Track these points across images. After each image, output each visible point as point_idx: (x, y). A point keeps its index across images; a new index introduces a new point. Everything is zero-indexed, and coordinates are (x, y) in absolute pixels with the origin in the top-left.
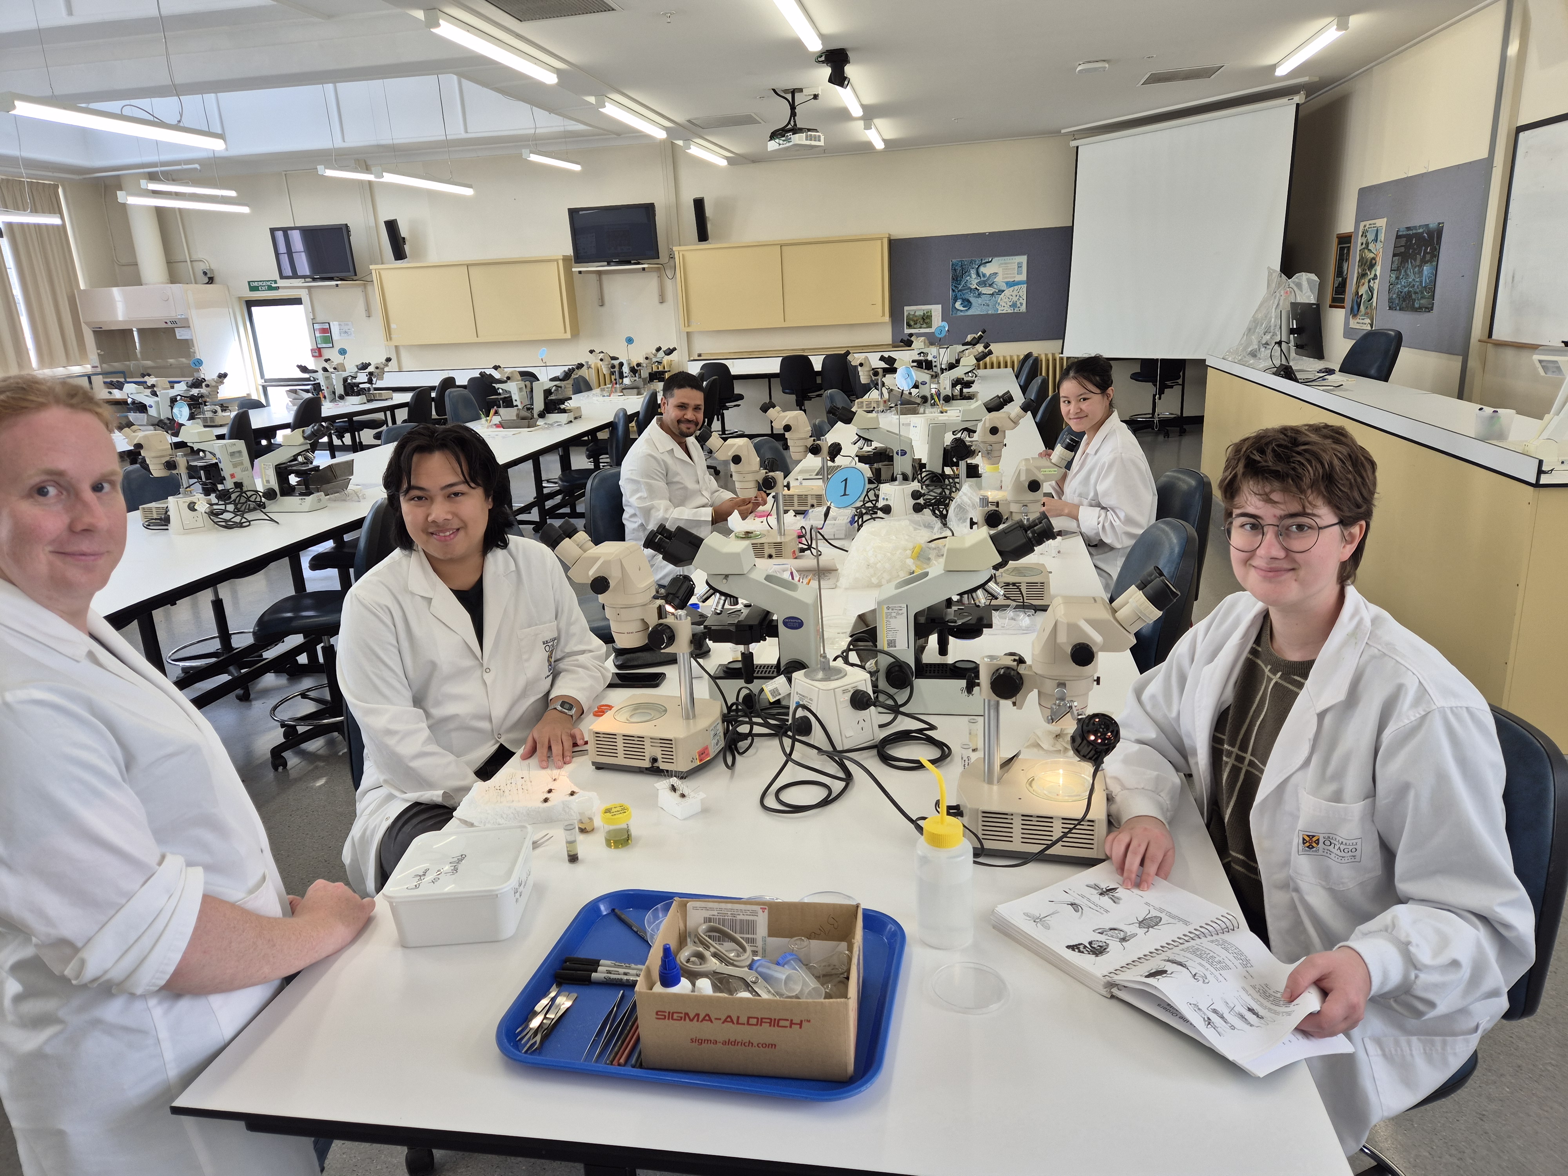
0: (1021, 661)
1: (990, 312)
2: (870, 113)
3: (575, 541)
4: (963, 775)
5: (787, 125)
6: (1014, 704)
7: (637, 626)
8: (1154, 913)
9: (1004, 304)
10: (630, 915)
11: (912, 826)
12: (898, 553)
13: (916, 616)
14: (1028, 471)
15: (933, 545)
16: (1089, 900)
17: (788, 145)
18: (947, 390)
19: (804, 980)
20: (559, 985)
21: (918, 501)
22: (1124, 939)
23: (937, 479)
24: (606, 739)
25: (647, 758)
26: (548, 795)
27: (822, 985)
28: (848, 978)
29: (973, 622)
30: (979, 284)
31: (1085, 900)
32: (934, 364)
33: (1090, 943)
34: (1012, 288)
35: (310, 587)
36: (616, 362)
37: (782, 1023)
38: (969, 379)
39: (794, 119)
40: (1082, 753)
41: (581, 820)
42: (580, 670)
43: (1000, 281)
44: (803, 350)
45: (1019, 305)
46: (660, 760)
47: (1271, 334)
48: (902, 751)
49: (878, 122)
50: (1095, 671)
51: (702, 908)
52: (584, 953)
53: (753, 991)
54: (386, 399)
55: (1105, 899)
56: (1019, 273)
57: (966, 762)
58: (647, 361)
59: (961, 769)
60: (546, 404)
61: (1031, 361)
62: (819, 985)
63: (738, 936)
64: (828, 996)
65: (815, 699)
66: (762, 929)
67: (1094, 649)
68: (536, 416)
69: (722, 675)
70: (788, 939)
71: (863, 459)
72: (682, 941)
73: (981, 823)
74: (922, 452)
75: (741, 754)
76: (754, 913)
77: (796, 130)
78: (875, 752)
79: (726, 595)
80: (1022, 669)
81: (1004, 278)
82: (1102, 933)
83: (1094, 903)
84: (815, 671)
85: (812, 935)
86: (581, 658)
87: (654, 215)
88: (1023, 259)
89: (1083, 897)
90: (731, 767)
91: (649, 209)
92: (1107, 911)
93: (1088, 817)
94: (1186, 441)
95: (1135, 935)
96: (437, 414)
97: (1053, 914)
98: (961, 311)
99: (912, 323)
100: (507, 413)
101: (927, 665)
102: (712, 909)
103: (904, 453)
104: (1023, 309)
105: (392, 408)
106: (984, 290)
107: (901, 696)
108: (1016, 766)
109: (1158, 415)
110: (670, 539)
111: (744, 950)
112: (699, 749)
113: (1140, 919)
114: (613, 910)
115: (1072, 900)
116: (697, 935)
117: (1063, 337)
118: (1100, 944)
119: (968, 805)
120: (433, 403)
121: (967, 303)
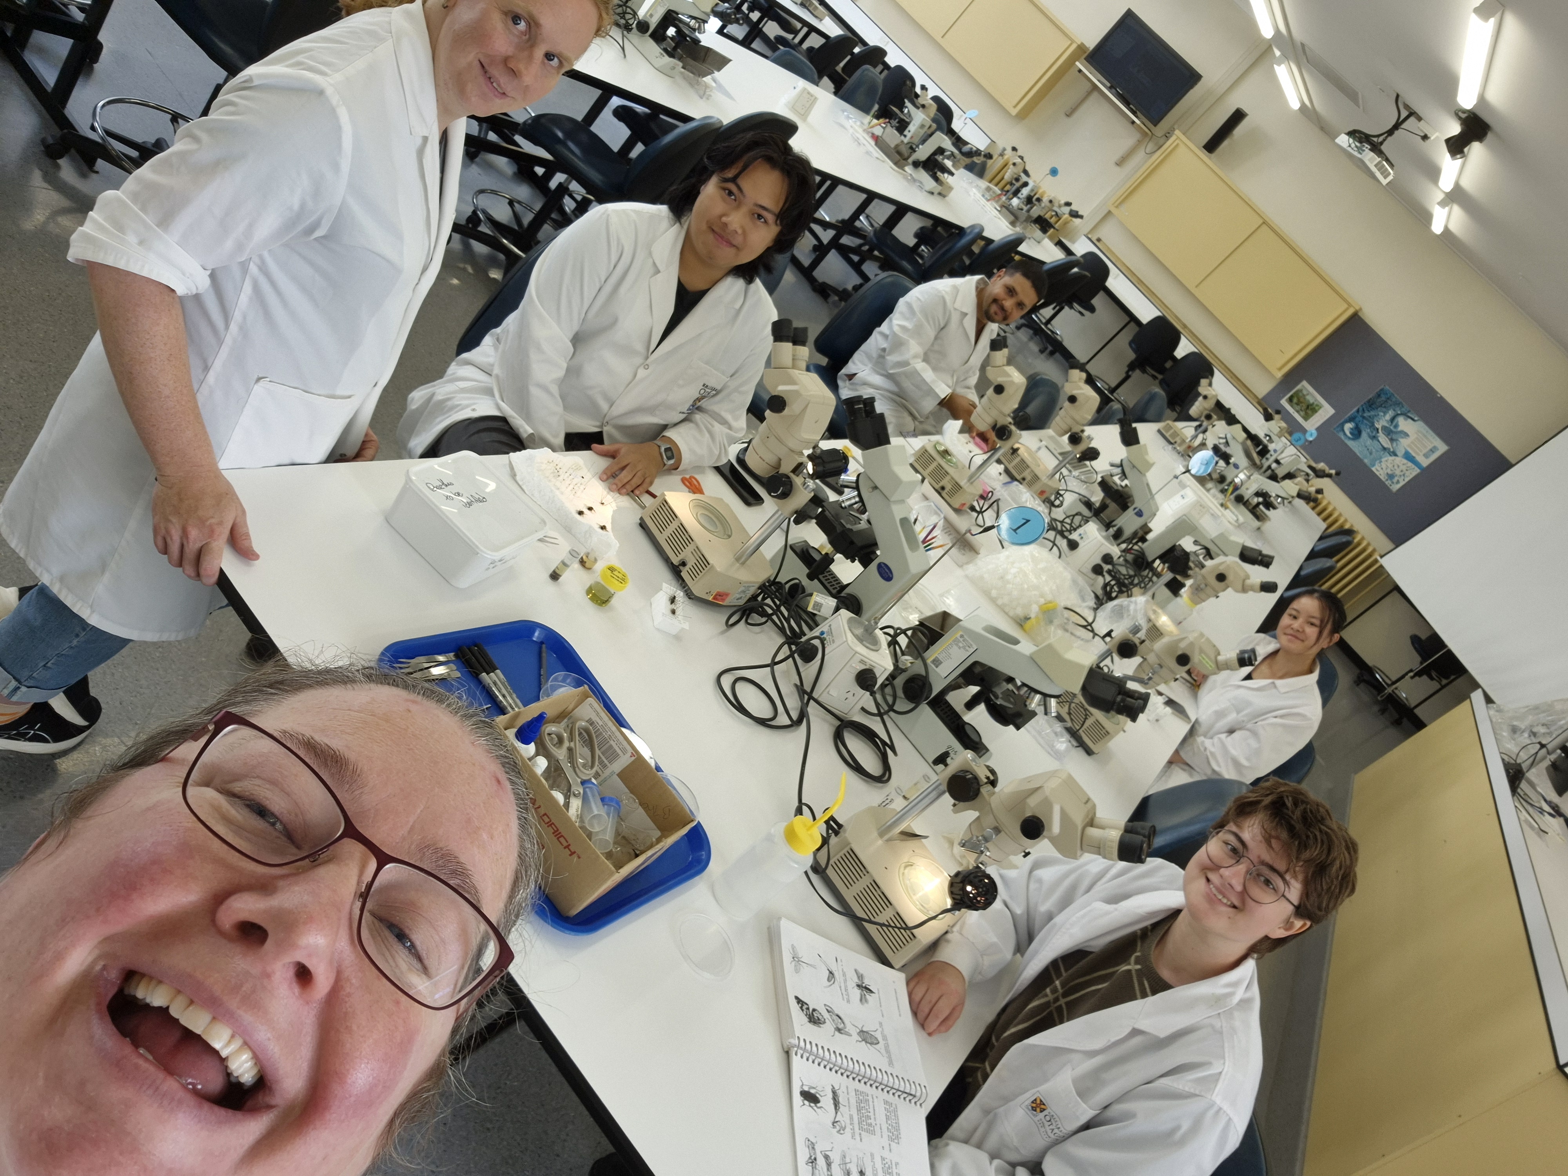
0: (993, 783)
1: (1366, 461)
2: (1457, 196)
3: (794, 351)
4: (871, 810)
5: (1374, 136)
6: (954, 805)
7: (771, 459)
8: (878, 1035)
9: (1384, 466)
10: (548, 657)
11: (796, 804)
12: (1034, 593)
13: (976, 663)
14: (1192, 644)
15: (1067, 613)
16: (845, 981)
17: (1356, 154)
18: (1248, 492)
19: (606, 828)
20: (456, 656)
21: (1104, 565)
22: (839, 1030)
23: (1141, 563)
24: (666, 512)
25: (680, 557)
26: (586, 511)
27: (615, 843)
28: (637, 856)
29: (1010, 712)
30: (1384, 428)
31: (842, 978)
32: (1268, 456)
33: (814, 1010)
34: (1405, 461)
35: (596, 128)
36: (1024, 178)
37: (562, 839)
38: (1275, 503)
39: (1386, 137)
40: (954, 889)
41: (588, 553)
42: (707, 435)
43: (1404, 444)
44: (1185, 326)
45: (1395, 480)
46: (687, 568)
47: (1548, 731)
48: (856, 745)
49: (1457, 210)
50: (1031, 847)
51: (595, 711)
52: (493, 652)
53: (567, 797)
54: (816, 17)
55: (858, 992)
56: (1426, 456)
57: (884, 805)
58: (1048, 204)
59: (875, 804)
60: (929, 159)
61: (1344, 539)
62: (611, 841)
63: (598, 752)
64: (609, 855)
65: (837, 643)
66: (618, 766)
67: (1045, 833)
68: (910, 160)
69: (798, 551)
70: (627, 790)
71: (1104, 484)
72: (559, 718)
73: (841, 854)
74: (1158, 526)
75: (747, 623)
76: (624, 751)
77: (1376, 148)
78: (838, 723)
79: (861, 500)
80: (985, 790)
81: (1409, 446)
82: (828, 1011)
83: (846, 987)
84: (860, 623)
85: (644, 805)
86: (718, 428)
87: (1192, 87)
88: (1442, 448)
89: (844, 975)
90: (729, 626)
91: (1191, 77)
92: (848, 1001)
93: (915, 931)
94: (1392, 732)
95: (850, 1035)
96: (844, 69)
97: (811, 965)
98: (1345, 434)
99: (1295, 400)
100: (892, 136)
101: (947, 702)
102: (601, 719)
103: (1140, 514)
104: (1395, 488)
105: (812, 29)
106: (1383, 439)
107: (902, 705)
108: (912, 844)
109: (1396, 688)
110: (867, 416)
111: (592, 767)
112: (721, 589)
113: (864, 1029)
114: (542, 643)
115: (834, 969)
116: (574, 723)
117: (1397, 546)
118: (820, 1017)
119: (848, 833)
120: (849, 57)
121: (1357, 433)
